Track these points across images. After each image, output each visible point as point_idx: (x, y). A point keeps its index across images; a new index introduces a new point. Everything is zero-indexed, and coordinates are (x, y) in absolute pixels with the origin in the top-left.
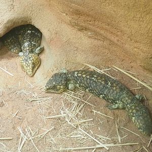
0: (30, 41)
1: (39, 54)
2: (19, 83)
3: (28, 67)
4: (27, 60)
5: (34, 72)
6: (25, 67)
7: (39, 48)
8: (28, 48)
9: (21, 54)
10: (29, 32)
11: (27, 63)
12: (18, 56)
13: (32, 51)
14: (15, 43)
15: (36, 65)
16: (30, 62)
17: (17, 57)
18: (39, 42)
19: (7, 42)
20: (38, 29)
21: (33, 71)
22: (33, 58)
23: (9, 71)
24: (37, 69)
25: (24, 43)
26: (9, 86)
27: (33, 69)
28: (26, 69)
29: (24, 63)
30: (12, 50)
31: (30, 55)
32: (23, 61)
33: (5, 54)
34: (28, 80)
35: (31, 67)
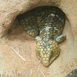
0: (52, 26)
1: (59, 43)
2: (31, 71)
3: (45, 55)
4: (45, 47)
5: (51, 62)
6: (42, 54)
7: (61, 36)
8: (48, 33)
9: (38, 38)
10: (52, 15)
11: (45, 50)
12: (34, 40)
13: (52, 38)
14: (33, 24)
15: (55, 55)
16: (49, 49)
17: (32, 40)
18: (62, 29)
19: (24, 21)
20: (64, 14)
21: (49, 61)
22: (53, 46)
23: (21, 55)
24: (54, 59)
25: (44, 26)
26: (19, 72)
27: (50, 59)
28: (42, 56)
29: (42, 50)
30: (28, 32)
31: (50, 42)
32: (40, 47)
33: (19, 34)
34: (42, 70)
35: (48, 56)
